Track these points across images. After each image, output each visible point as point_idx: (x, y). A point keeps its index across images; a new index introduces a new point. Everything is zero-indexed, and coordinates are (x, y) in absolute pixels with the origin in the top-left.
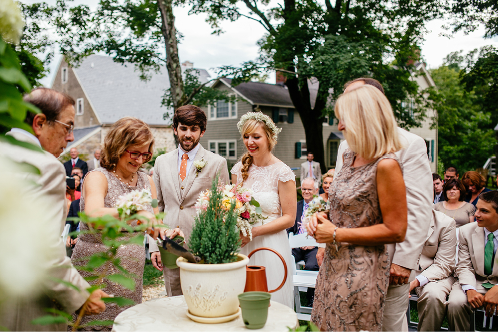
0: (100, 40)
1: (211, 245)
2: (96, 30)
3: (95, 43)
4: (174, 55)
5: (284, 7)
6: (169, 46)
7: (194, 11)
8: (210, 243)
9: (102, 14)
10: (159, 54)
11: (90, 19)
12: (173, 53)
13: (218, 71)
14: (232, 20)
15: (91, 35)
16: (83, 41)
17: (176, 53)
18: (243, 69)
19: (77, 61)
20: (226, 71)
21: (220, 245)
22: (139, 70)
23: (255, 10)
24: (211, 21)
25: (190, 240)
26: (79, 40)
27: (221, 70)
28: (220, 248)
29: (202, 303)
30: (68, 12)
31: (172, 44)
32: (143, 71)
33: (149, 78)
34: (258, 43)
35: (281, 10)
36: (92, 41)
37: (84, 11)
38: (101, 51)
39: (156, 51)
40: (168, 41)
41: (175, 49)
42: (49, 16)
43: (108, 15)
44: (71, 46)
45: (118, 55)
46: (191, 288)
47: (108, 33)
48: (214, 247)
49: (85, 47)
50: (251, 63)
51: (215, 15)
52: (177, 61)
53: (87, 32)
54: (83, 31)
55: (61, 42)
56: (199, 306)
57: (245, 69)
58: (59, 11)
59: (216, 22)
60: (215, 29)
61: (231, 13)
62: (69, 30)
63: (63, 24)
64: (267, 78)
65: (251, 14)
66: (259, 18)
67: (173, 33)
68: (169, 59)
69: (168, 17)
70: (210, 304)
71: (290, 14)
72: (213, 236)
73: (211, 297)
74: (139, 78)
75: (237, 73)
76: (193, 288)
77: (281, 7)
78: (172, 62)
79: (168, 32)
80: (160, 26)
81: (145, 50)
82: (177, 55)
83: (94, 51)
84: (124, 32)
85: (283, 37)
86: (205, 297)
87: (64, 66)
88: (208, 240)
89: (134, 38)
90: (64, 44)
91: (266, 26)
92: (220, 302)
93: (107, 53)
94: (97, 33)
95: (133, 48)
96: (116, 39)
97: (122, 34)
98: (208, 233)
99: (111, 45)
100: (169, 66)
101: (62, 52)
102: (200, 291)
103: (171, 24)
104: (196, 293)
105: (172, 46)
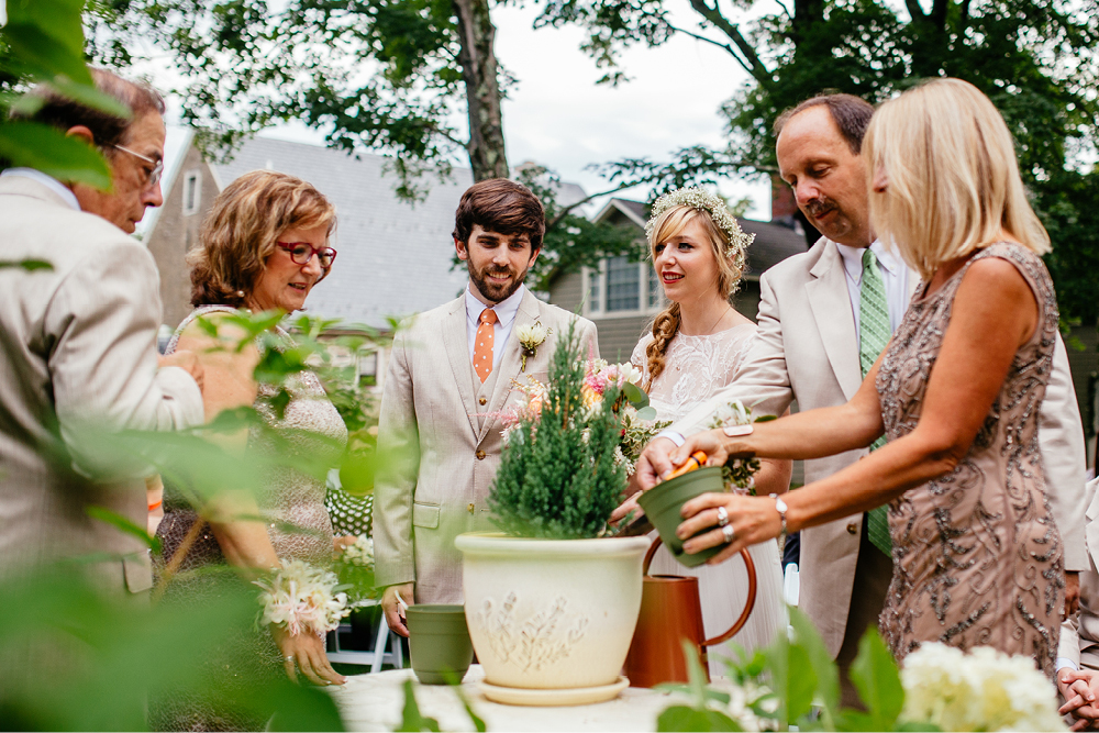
0: (291, 89)
1: (549, 498)
2: (282, 63)
3: (277, 98)
4: (490, 129)
5: (792, 13)
6: (478, 105)
7: (550, 18)
8: (547, 490)
9: (300, 21)
10: (450, 129)
11: (269, 31)
12: (489, 121)
13: (610, 173)
14: (652, 43)
15: (269, 75)
16: (245, 90)
17: (495, 123)
18: (679, 167)
19: (226, 146)
20: (630, 172)
21: (575, 499)
22: (395, 171)
23: (715, 17)
24: (594, 48)
25: (494, 488)
26: (234, 88)
27: (616, 169)
28: (575, 505)
29: (520, 647)
30: (208, 14)
31: (487, 100)
32: (404, 177)
33: (422, 195)
34: (724, 109)
35: (785, 18)
36: (272, 92)
37: (252, 11)
38: (292, 119)
39: (442, 121)
40: (476, 92)
41: (494, 114)
42: (159, 23)
43: (316, 23)
44: (212, 105)
45: (338, 128)
46: (489, 605)
47: (313, 71)
48: (556, 504)
49: (251, 109)
50: (698, 150)
51: (606, 32)
52: (498, 146)
53: (259, 67)
54: (246, 65)
55: (185, 93)
56: (511, 655)
57: (684, 166)
58: (184, 12)
59: (609, 53)
60: (606, 70)
61: (649, 26)
62: (208, 61)
63: (194, 46)
64: (747, 209)
65: (704, 27)
66: (725, 39)
67: (491, 71)
68: (477, 140)
69: (477, 28)
70: (541, 651)
71: (809, 29)
72: (555, 475)
73: (542, 631)
74: (393, 193)
75: (661, 177)
76: (497, 607)
77: (786, 12)
78: (485, 147)
79: (475, 68)
80: (456, 53)
81: (411, 117)
82: (499, 131)
83: (275, 119)
84: (358, 71)
85: (789, 86)
86: (527, 631)
87: (191, 169)
88: (542, 484)
89: (384, 87)
90: (193, 100)
91: (745, 60)
92: (567, 646)
93: (309, 124)
94: (284, 71)
95: (380, 112)
96: (337, 86)
97: (353, 72)
98: (541, 463)
99: (321, 103)
100: (476, 158)
101: (187, 120)
102: (513, 612)
103: (485, 48)
104: (502, 619)
105: (486, 106)
